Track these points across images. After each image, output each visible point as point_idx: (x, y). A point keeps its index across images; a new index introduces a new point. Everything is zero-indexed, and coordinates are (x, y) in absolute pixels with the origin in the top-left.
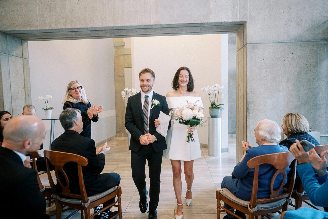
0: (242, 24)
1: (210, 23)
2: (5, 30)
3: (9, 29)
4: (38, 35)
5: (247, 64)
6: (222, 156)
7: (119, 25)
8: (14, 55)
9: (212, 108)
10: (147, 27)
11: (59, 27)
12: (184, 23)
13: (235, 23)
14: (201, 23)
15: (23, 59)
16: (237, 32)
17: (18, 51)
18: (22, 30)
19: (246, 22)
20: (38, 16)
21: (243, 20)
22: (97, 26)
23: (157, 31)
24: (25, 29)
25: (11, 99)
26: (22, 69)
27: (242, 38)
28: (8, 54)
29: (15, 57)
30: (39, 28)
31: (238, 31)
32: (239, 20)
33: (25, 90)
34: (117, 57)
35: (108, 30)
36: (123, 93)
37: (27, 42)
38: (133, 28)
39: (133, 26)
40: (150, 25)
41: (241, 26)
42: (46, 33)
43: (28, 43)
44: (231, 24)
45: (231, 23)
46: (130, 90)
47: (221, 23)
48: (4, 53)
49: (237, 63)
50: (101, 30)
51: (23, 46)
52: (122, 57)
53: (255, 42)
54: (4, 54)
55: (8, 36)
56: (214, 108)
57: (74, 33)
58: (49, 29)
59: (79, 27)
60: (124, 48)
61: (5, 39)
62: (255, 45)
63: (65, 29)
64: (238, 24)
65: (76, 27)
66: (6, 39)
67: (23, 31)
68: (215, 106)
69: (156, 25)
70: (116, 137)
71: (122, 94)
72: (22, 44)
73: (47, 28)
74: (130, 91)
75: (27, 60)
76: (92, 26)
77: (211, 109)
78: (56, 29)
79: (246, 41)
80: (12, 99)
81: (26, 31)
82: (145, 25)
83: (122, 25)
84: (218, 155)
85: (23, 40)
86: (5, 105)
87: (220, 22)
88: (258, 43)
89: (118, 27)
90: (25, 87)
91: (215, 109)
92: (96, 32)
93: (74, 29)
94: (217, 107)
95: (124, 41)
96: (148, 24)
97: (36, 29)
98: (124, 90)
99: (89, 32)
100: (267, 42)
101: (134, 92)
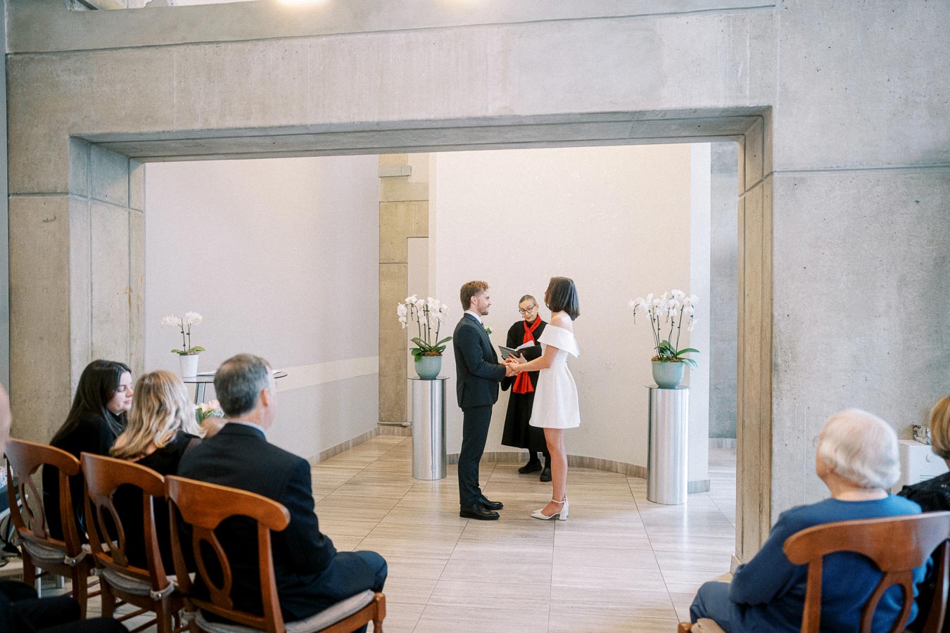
0: (757, 113)
1: (661, 111)
2: (88, 132)
3: (98, 131)
4: (173, 144)
5: (775, 232)
6: (688, 505)
7: (394, 117)
8: (107, 199)
9: (660, 359)
10: (474, 123)
11: (231, 122)
12: (585, 111)
13: (737, 112)
14: (634, 113)
15: (129, 213)
16: (742, 137)
17: (118, 190)
18: (132, 131)
19: (769, 108)
20: (175, 94)
21: (763, 103)
22: (335, 121)
23: (505, 136)
24: (138, 131)
25: (91, 322)
26: (126, 239)
27: (759, 153)
28: (90, 197)
29: (108, 205)
30: (176, 127)
31: (746, 134)
32: (748, 102)
33: (130, 296)
34: (387, 206)
35: (364, 131)
36: (402, 309)
37: (143, 165)
38: (434, 125)
39: (435, 121)
40: (485, 118)
41: (756, 120)
42: (193, 139)
43: (145, 166)
44: (724, 114)
45: (724, 110)
46: (422, 302)
47: (696, 111)
48: (81, 196)
49: (743, 229)
50: (345, 132)
51: (131, 177)
52: (402, 207)
53: (799, 168)
54: (80, 198)
55: (93, 147)
56: (668, 359)
57: (268, 140)
58: (202, 130)
59: (284, 122)
60: (409, 181)
61: (86, 155)
62: (797, 175)
63: (246, 128)
64: (748, 113)
65: (276, 123)
66: (89, 158)
67: (133, 134)
68: (671, 353)
69: (501, 117)
70: (378, 434)
71: (398, 314)
72: (129, 168)
73: (197, 126)
74: (422, 304)
75: (140, 213)
76: (320, 121)
77: (660, 362)
78: (220, 130)
79: (771, 163)
80: (93, 320)
81: (141, 134)
82: (469, 119)
83: (404, 118)
84: (678, 502)
85: (131, 160)
86: (72, 337)
87: (691, 109)
88: (809, 169)
89: (395, 122)
90: (130, 288)
91: (669, 364)
92: (331, 138)
93: (271, 128)
94: (677, 358)
95: (410, 164)
96: (480, 114)
97: (168, 128)
98: (404, 302)
99: (311, 138)
100: (837, 169)
101: (432, 308)
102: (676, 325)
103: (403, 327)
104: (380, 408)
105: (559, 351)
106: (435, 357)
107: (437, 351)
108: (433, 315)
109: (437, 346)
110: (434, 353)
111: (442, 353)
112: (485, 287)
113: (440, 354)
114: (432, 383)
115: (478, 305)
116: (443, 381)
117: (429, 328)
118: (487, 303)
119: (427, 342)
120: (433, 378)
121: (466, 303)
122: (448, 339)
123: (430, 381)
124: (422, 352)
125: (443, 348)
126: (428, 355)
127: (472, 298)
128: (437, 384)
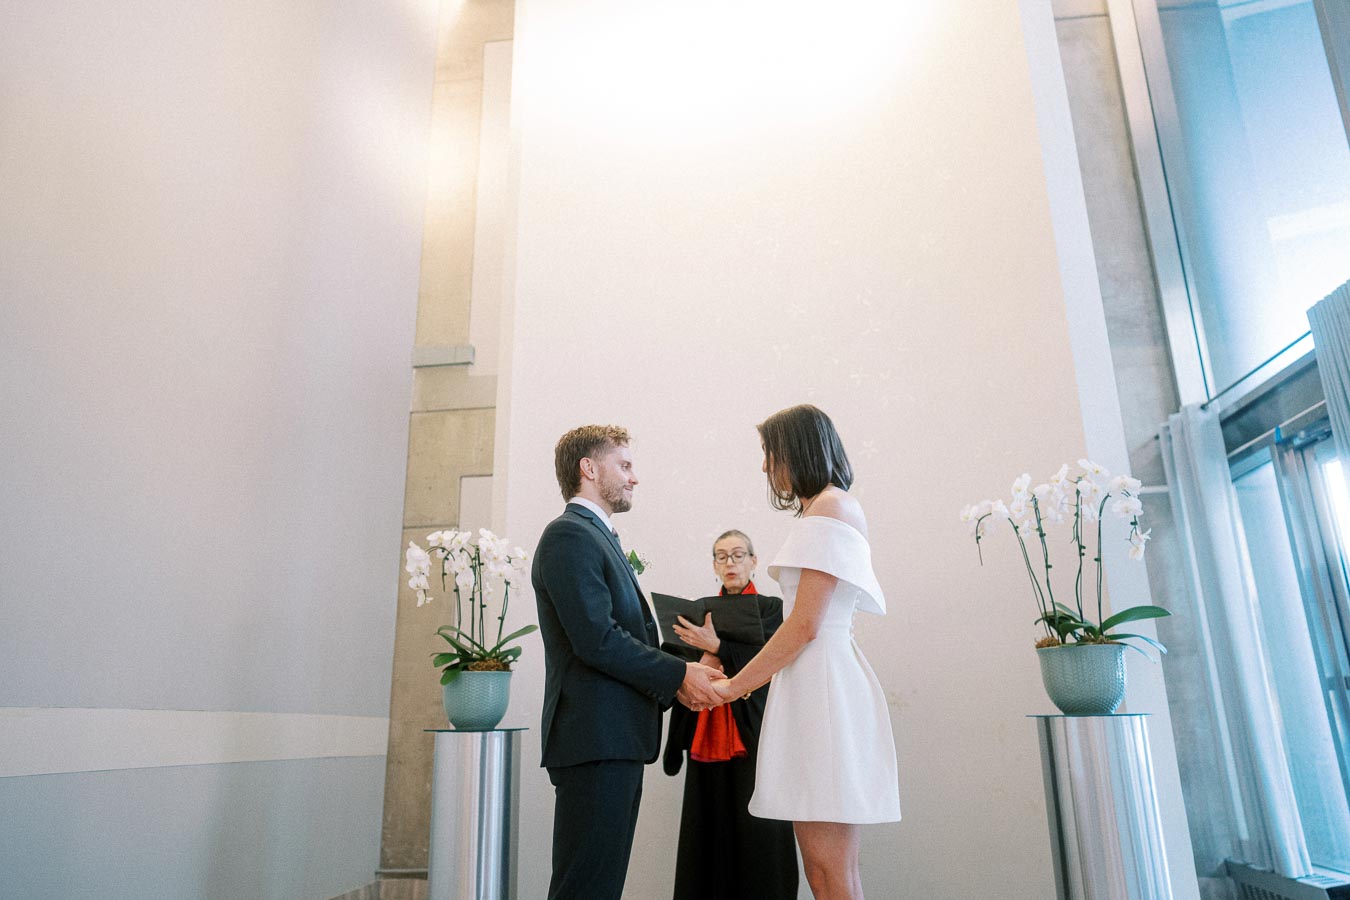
34: (426, 419)
36: (417, 556)
46: (464, 536)
52: (453, 421)
60: (470, 373)
95: (472, 342)
101: (489, 550)
102: (1091, 552)
103: (419, 604)
104: (384, 838)
105: (839, 583)
106: (493, 672)
107: (500, 662)
108: (491, 569)
109: (499, 646)
110: (492, 663)
111: (512, 666)
112: (620, 438)
113: (506, 667)
114: (484, 738)
115: (601, 483)
116: (509, 732)
117: (482, 606)
118: (626, 476)
119: (477, 639)
120: (487, 726)
121: (570, 479)
122: (528, 629)
123: (480, 734)
124: (464, 662)
125: (516, 652)
126: (474, 668)
127: (583, 463)
128: (497, 741)
